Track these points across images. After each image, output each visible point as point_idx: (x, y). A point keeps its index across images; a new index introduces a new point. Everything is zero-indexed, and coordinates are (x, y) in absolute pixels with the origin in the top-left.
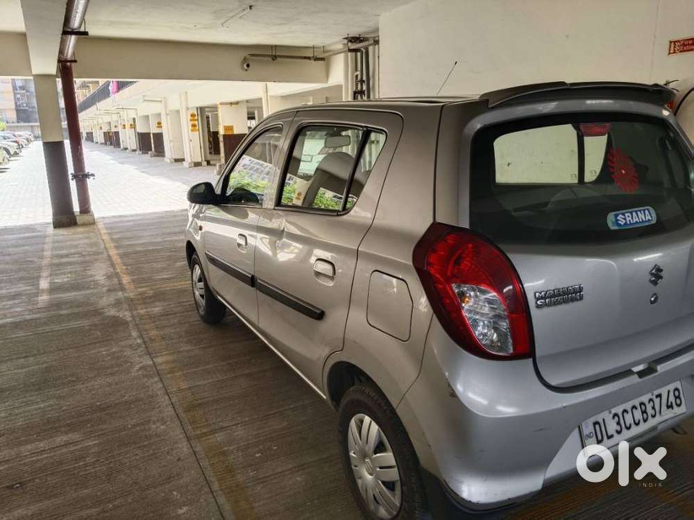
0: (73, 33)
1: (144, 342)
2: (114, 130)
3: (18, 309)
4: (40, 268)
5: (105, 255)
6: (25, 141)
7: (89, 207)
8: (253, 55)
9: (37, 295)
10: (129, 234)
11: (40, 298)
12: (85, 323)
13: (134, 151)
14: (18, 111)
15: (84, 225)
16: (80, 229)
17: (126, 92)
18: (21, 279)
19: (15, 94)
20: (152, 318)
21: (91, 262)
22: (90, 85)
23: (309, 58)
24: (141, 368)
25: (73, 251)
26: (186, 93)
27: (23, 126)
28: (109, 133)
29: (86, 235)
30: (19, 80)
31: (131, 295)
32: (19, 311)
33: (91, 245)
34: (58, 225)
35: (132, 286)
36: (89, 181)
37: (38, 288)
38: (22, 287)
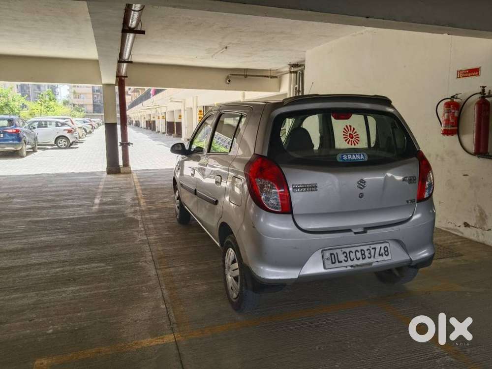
0: (125, 62)
1: (145, 230)
2: (152, 119)
3: (82, 212)
4: (96, 194)
5: (134, 189)
6: (97, 125)
7: (128, 163)
8: (232, 75)
9: (92, 206)
10: (149, 180)
11: (94, 208)
12: (116, 220)
13: (164, 133)
14: (94, 106)
15: (125, 173)
16: (122, 176)
17: (160, 95)
18: (85, 198)
19: (93, 95)
20: (152, 220)
21: (125, 192)
22: (140, 90)
23: (268, 77)
24: (140, 241)
25: (115, 186)
26: (197, 97)
27: (97, 115)
28: (149, 121)
29: (126, 178)
30: (97, 86)
31: (143, 208)
32: (83, 212)
33: (127, 184)
34: (109, 172)
35: (145, 204)
36: (130, 147)
37: (93, 203)
38: (85, 202)
